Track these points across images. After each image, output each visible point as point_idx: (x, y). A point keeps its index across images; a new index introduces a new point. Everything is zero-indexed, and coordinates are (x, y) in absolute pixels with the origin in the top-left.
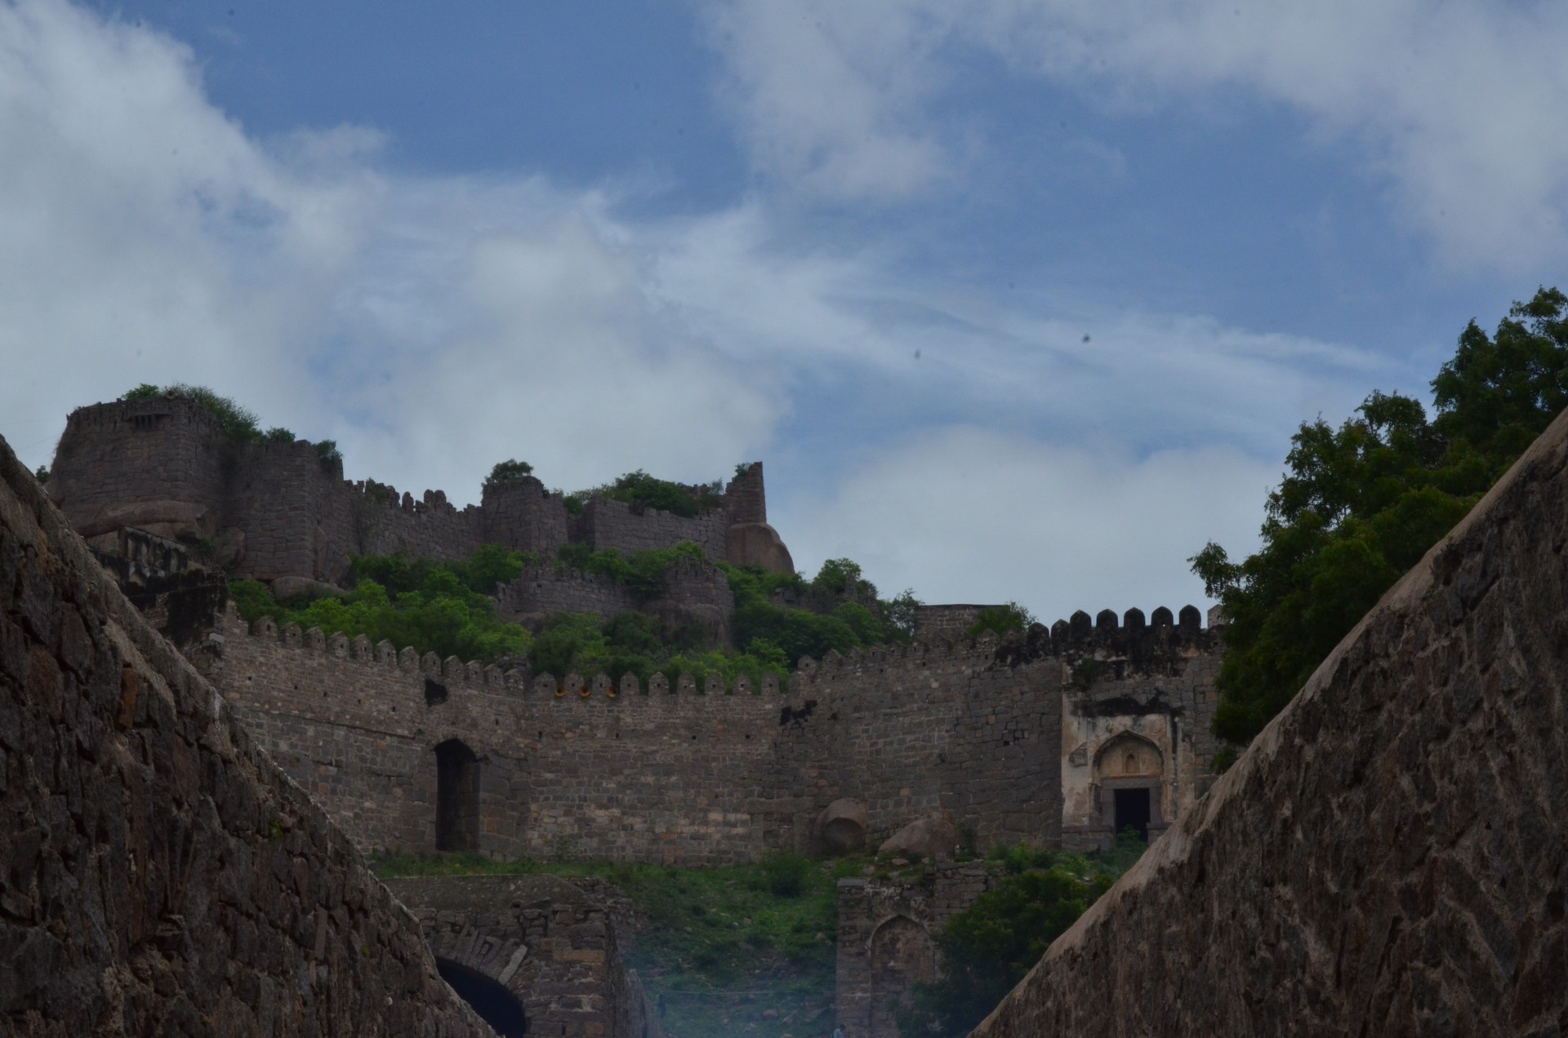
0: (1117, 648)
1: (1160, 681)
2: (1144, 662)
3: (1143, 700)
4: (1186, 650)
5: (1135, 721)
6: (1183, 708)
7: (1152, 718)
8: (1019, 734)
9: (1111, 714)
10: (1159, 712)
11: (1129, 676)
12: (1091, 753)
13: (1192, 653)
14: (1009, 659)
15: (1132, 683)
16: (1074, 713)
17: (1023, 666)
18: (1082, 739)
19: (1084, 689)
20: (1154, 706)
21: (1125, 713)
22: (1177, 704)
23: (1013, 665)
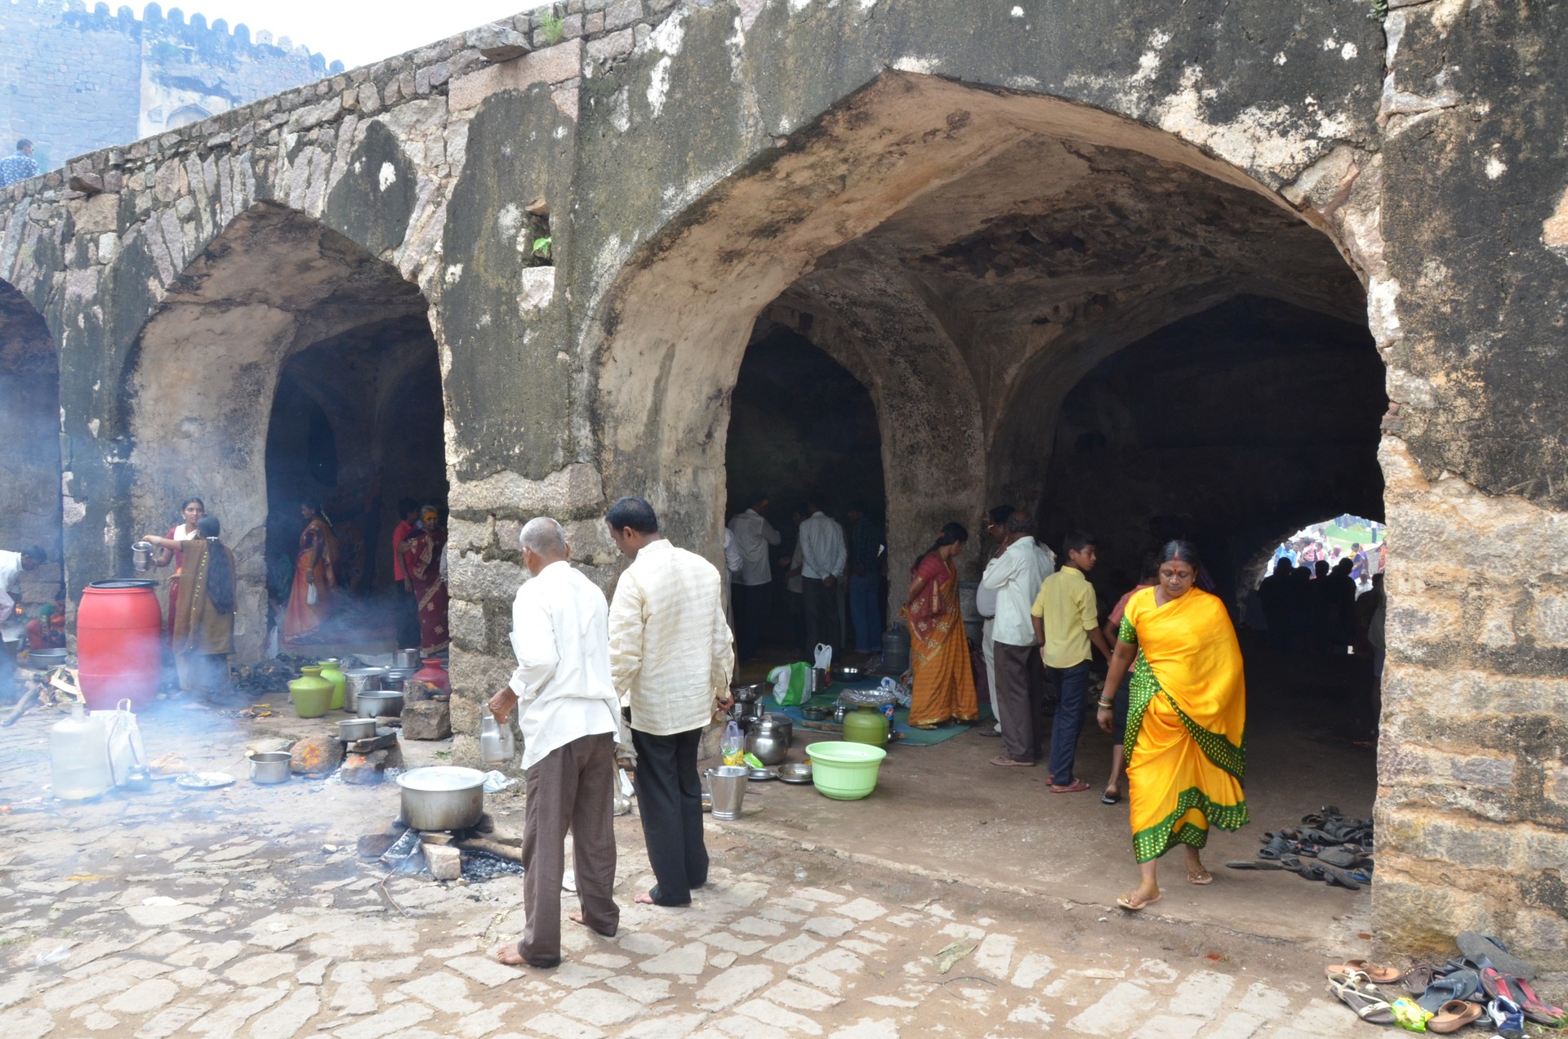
0: (186, 37)
1: (220, 72)
2: (207, 54)
3: (209, 84)
4: (241, 55)
5: (202, 99)
6: (240, 97)
7: (215, 99)
8: (89, 86)
9: (183, 88)
10: (222, 96)
11: (196, 63)
12: (166, 114)
13: (245, 58)
14: (78, 24)
15: (198, 69)
16: (152, 79)
17: (92, 33)
18: (158, 103)
19: (161, 64)
20: (217, 91)
21: (195, 90)
22: (235, 94)
23: (82, 29)
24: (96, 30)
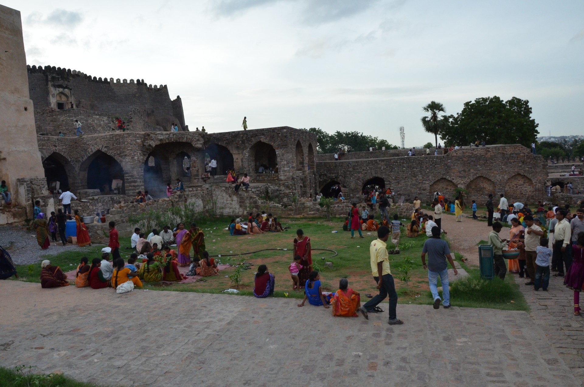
0: (58, 75)
1: (66, 82)
2: (63, 78)
3: (64, 86)
5: (63, 90)
7: (66, 90)
8: (35, 88)
9: (59, 88)
10: (68, 89)
11: (61, 81)
12: (55, 95)
13: (71, 78)
15: (61, 82)
16: (52, 86)
18: (54, 92)
19: (53, 82)
20: (66, 87)
21: (62, 88)
22: (71, 88)
24: (34, 73)
